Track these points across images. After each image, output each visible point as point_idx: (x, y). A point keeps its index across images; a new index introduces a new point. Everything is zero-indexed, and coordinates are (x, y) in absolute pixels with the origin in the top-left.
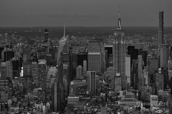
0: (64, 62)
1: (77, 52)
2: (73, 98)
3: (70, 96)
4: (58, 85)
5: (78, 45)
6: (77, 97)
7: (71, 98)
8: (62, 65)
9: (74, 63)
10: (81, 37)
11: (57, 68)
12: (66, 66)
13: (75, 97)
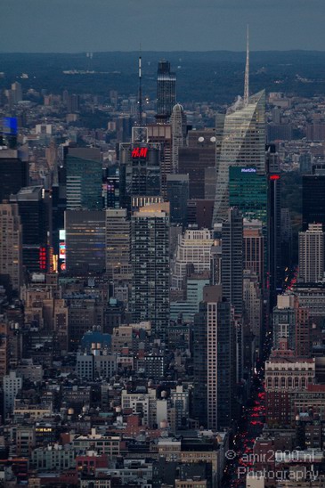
0: (243, 206)
1: (296, 165)
2: (286, 365)
3: (276, 359)
4: (223, 312)
5: (297, 134)
6: (306, 365)
7: (280, 366)
8: (237, 221)
9: (285, 212)
10: (310, 96)
11: (217, 235)
12: (253, 225)
13: (298, 365)
